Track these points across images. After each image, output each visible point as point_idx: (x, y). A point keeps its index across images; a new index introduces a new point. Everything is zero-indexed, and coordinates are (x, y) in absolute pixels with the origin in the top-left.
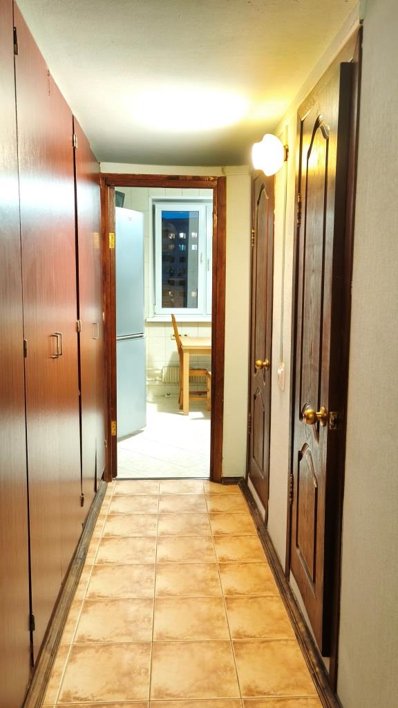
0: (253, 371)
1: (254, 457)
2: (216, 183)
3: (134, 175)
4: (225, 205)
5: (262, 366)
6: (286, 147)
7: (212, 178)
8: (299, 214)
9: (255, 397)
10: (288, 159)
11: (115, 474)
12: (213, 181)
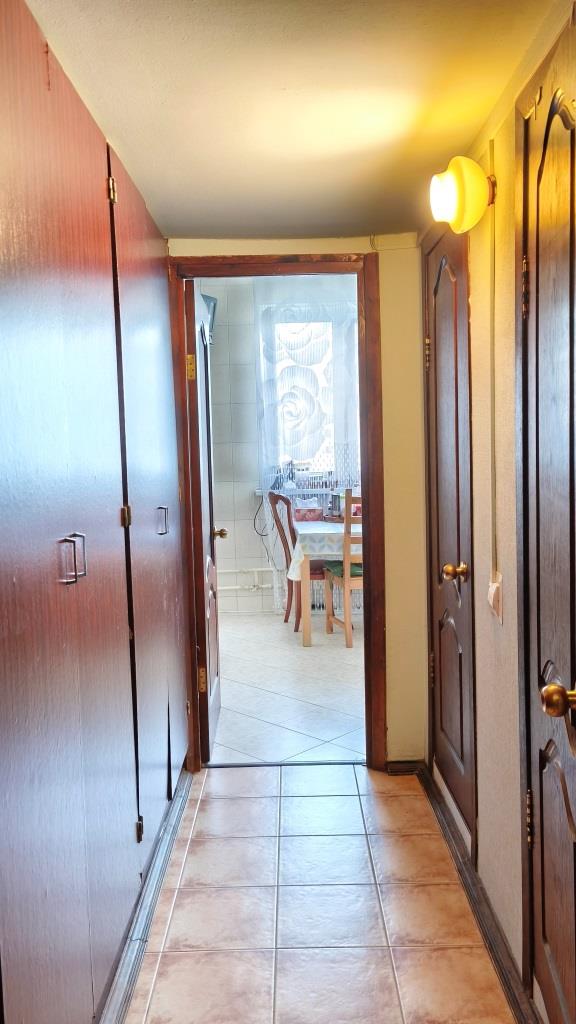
0: (435, 578)
1: (443, 730)
2: (361, 263)
3: (224, 258)
4: (378, 301)
5: (455, 575)
6: (493, 179)
7: (354, 257)
8: (526, 295)
9: (441, 626)
10: (497, 200)
11: (206, 758)
12: (356, 261)
